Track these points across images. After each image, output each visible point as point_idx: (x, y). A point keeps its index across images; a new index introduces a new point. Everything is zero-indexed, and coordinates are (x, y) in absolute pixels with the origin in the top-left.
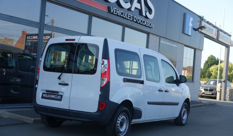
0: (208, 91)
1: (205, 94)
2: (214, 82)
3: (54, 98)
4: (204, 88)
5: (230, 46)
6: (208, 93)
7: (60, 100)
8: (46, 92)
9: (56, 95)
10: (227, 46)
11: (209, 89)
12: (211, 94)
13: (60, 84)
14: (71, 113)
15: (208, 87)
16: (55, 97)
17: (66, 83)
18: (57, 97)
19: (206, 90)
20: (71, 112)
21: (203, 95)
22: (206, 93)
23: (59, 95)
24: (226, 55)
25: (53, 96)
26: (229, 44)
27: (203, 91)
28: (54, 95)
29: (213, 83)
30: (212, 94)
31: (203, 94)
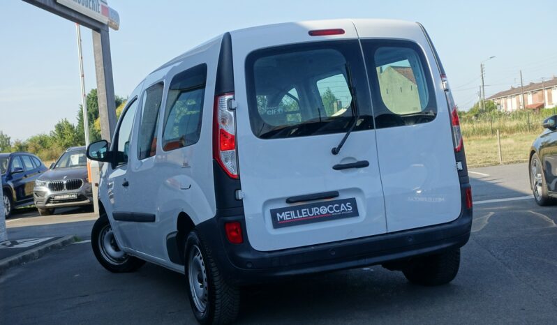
0: (65, 190)
1: (55, 202)
2: (82, 155)
3: (328, 213)
4: (48, 183)
5: (107, 26)
6: (66, 197)
7: (355, 213)
8: (288, 205)
9: (333, 203)
10: (98, 26)
11: (65, 182)
12: (74, 196)
13: (337, 168)
14: (410, 240)
15: (61, 177)
16: (331, 209)
17: (360, 159)
18: (337, 208)
19: (56, 187)
20: (410, 236)
21: (48, 205)
22: (58, 198)
23: (345, 201)
24: (100, 57)
25: (324, 210)
26: (105, 20)
27: (48, 192)
28: (326, 204)
29: (80, 158)
30: (80, 197)
31: (48, 202)
